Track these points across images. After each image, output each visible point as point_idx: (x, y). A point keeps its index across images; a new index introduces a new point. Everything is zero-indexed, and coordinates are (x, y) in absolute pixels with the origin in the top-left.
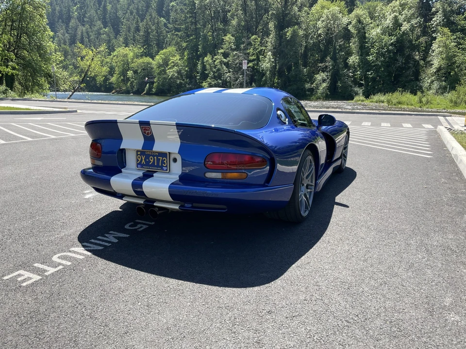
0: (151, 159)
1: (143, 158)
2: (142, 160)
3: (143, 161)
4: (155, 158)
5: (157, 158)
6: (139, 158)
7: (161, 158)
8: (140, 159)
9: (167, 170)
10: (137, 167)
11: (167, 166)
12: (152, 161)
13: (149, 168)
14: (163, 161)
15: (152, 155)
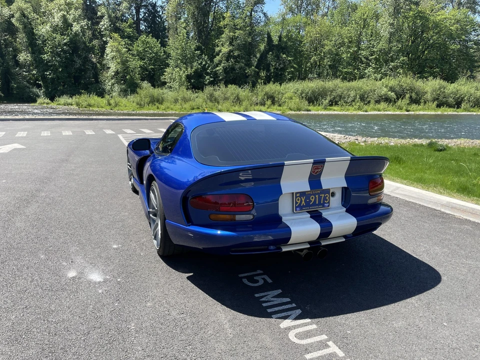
0: (312, 198)
1: (303, 200)
2: (301, 201)
3: (303, 202)
4: (317, 196)
5: (319, 197)
6: (298, 200)
7: (323, 195)
8: (299, 202)
9: (329, 206)
10: (296, 210)
11: (329, 203)
12: (313, 200)
13: (310, 209)
14: (325, 199)
15: (313, 194)
